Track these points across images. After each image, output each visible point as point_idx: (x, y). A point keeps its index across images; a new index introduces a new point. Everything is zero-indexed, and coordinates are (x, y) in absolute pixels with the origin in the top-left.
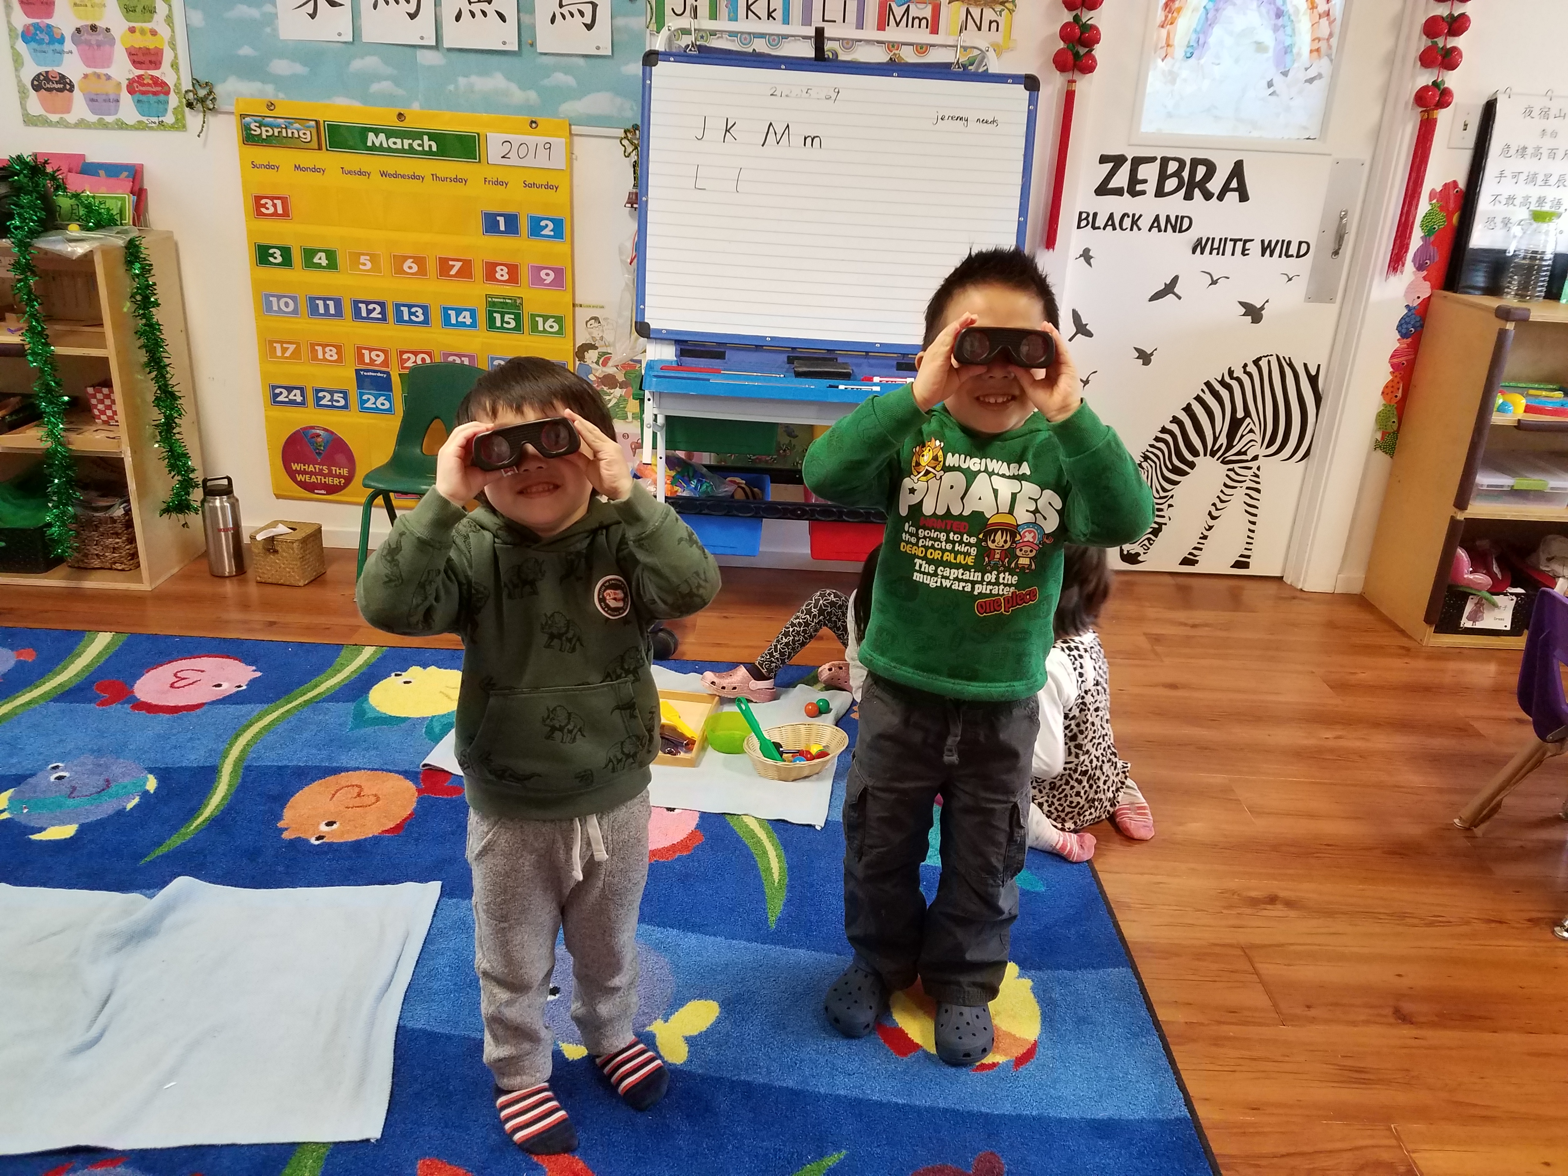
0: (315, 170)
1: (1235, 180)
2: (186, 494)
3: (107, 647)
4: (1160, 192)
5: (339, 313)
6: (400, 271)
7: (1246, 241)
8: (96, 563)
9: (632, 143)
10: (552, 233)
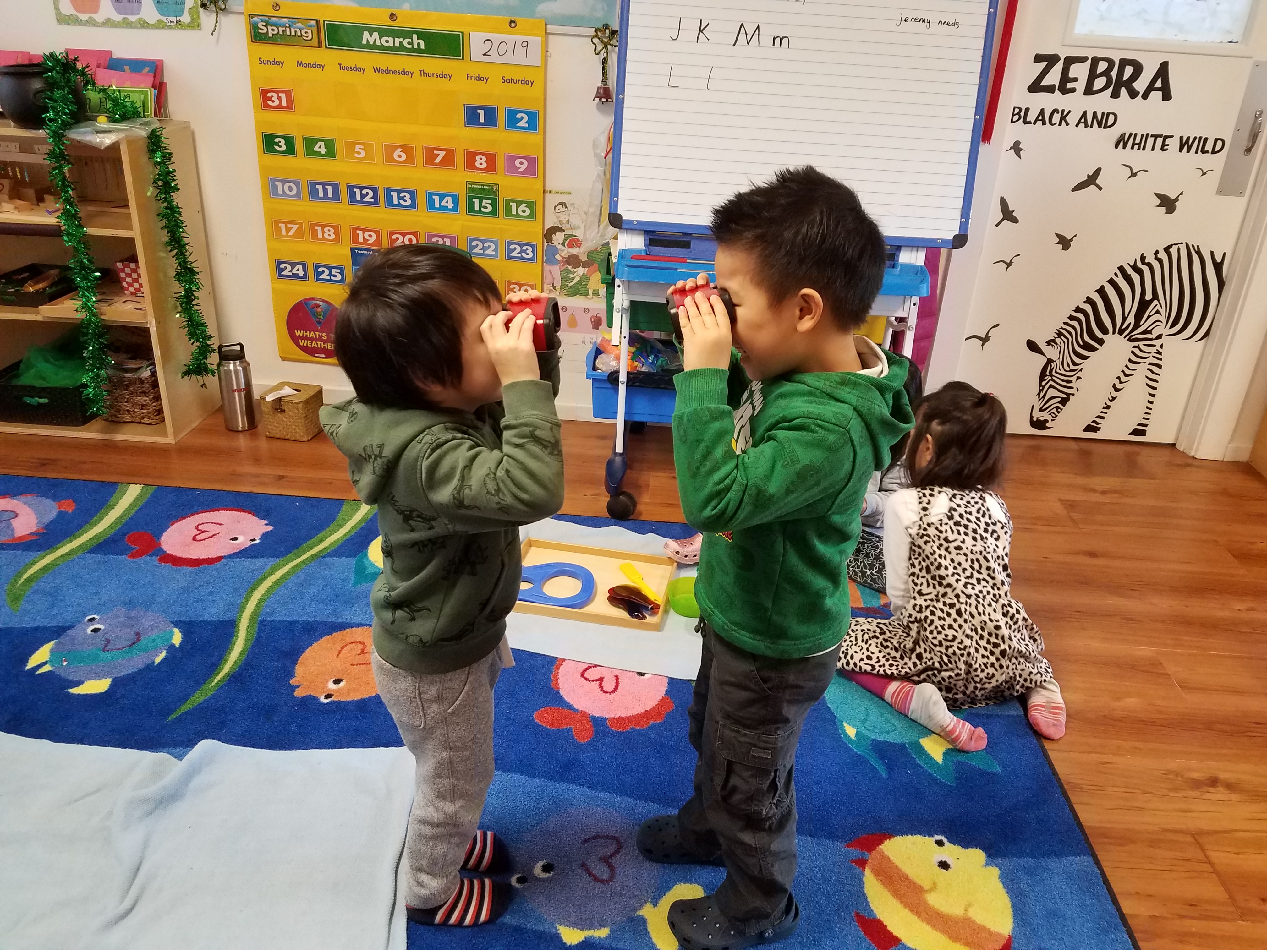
0: (315, 66)
1: (1160, 80)
2: (204, 358)
3: (137, 499)
4: (1089, 91)
5: (337, 196)
6: (389, 159)
7: (1166, 137)
8: (127, 418)
9: (602, 42)
10: (527, 125)
